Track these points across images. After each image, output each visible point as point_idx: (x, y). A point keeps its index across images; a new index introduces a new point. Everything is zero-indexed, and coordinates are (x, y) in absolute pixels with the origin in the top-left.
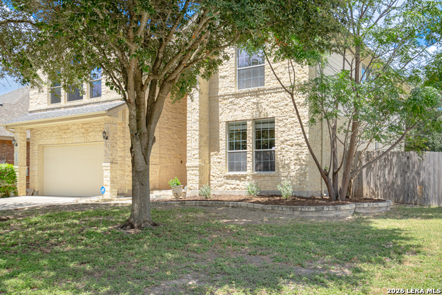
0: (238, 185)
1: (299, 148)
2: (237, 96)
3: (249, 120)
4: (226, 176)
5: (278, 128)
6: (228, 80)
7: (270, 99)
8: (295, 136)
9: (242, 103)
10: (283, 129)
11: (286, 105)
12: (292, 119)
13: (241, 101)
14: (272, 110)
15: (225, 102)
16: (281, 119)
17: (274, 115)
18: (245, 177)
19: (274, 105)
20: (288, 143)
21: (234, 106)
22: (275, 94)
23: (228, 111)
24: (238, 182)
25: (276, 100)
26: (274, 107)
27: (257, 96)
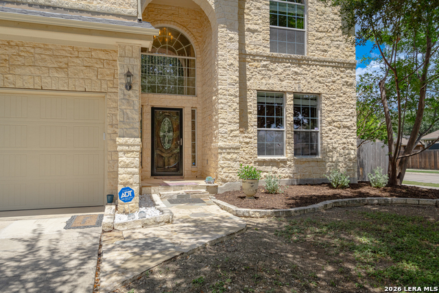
0: (276, 172)
1: (348, 131)
2: (274, 60)
3: (290, 93)
4: (258, 162)
5: (324, 107)
6: (260, 37)
7: (316, 72)
8: (343, 117)
9: (280, 70)
10: (330, 108)
11: (334, 82)
12: (340, 98)
13: (279, 68)
14: (317, 85)
15: (256, 64)
16: (327, 96)
17: (320, 90)
18: (284, 162)
19: (320, 79)
20: (335, 124)
21: (269, 72)
22: (321, 68)
23: (259, 77)
24: (275, 169)
25: (323, 74)
26: (320, 82)
27: (300, 65)
